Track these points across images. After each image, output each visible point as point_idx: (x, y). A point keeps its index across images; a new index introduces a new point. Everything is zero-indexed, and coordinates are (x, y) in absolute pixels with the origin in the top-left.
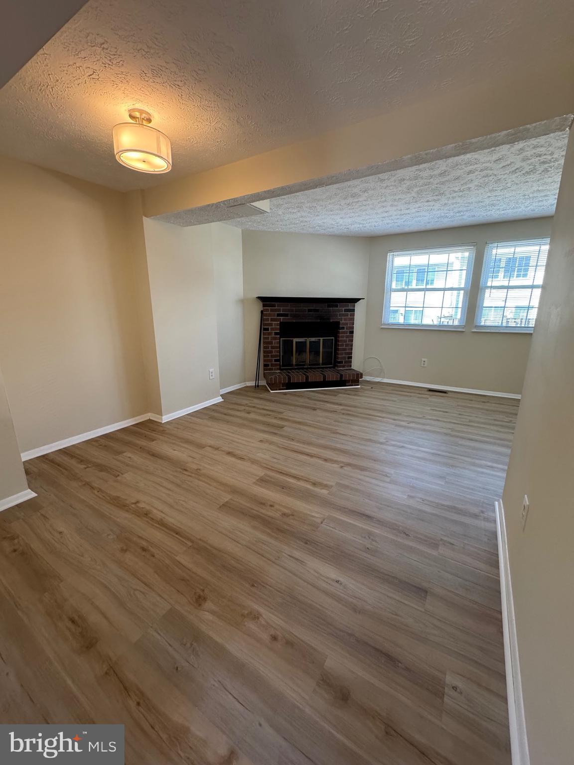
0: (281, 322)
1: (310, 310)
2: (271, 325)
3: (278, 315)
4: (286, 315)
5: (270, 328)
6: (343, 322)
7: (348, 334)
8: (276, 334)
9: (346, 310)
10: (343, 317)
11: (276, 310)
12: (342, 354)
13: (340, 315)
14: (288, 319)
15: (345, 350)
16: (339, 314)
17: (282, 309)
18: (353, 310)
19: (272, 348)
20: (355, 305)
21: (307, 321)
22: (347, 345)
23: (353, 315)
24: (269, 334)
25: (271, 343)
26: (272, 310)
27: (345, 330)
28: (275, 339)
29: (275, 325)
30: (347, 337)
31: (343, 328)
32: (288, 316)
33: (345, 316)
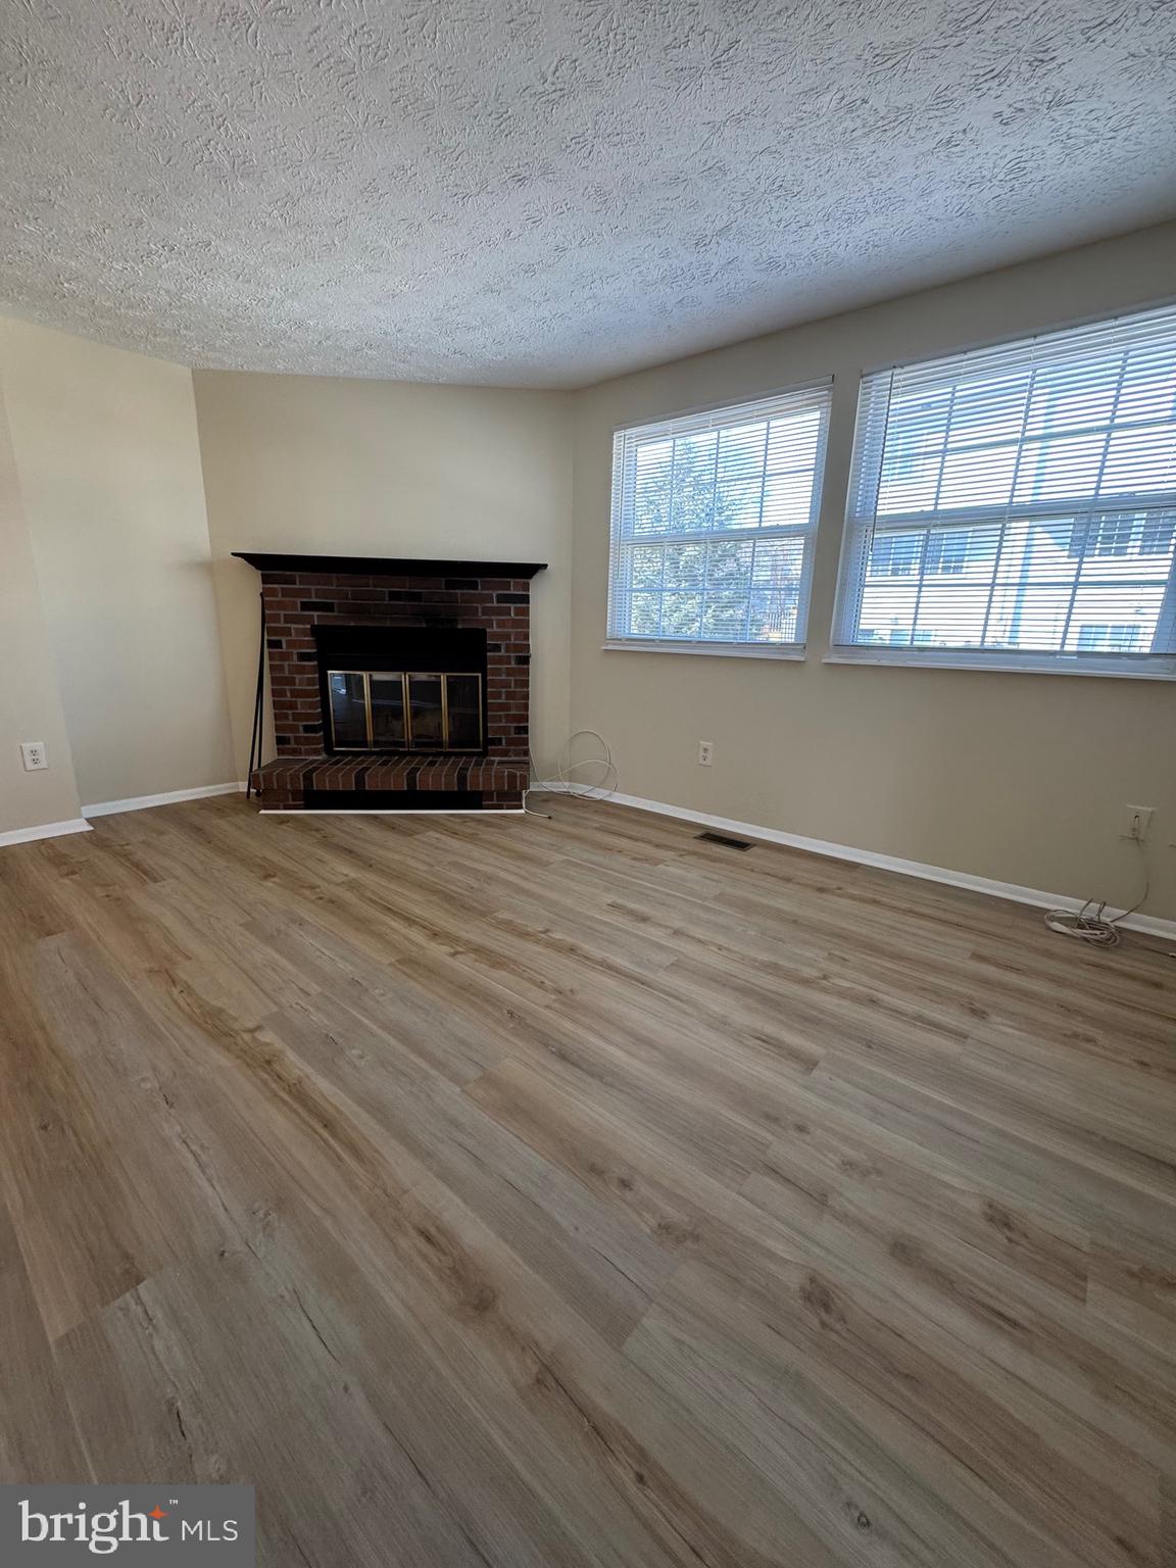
0: (313, 626)
1: (394, 596)
2: (287, 632)
3: (305, 606)
4: (328, 607)
5: (284, 640)
6: (495, 629)
7: (513, 665)
8: (303, 657)
9: (502, 599)
10: (493, 617)
11: (297, 593)
12: (499, 719)
13: (486, 611)
14: (333, 618)
15: (505, 707)
16: (482, 609)
17: (314, 588)
18: (525, 599)
19: (296, 694)
20: (528, 584)
21: (388, 624)
22: (510, 695)
23: (526, 612)
24: (285, 657)
25: (291, 681)
26: (285, 593)
27: (503, 653)
28: (301, 670)
29: (299, 634)
30: (509, 672)
31: (497, 648)
32: (333, 611)
33: (498, 614)
